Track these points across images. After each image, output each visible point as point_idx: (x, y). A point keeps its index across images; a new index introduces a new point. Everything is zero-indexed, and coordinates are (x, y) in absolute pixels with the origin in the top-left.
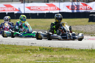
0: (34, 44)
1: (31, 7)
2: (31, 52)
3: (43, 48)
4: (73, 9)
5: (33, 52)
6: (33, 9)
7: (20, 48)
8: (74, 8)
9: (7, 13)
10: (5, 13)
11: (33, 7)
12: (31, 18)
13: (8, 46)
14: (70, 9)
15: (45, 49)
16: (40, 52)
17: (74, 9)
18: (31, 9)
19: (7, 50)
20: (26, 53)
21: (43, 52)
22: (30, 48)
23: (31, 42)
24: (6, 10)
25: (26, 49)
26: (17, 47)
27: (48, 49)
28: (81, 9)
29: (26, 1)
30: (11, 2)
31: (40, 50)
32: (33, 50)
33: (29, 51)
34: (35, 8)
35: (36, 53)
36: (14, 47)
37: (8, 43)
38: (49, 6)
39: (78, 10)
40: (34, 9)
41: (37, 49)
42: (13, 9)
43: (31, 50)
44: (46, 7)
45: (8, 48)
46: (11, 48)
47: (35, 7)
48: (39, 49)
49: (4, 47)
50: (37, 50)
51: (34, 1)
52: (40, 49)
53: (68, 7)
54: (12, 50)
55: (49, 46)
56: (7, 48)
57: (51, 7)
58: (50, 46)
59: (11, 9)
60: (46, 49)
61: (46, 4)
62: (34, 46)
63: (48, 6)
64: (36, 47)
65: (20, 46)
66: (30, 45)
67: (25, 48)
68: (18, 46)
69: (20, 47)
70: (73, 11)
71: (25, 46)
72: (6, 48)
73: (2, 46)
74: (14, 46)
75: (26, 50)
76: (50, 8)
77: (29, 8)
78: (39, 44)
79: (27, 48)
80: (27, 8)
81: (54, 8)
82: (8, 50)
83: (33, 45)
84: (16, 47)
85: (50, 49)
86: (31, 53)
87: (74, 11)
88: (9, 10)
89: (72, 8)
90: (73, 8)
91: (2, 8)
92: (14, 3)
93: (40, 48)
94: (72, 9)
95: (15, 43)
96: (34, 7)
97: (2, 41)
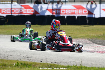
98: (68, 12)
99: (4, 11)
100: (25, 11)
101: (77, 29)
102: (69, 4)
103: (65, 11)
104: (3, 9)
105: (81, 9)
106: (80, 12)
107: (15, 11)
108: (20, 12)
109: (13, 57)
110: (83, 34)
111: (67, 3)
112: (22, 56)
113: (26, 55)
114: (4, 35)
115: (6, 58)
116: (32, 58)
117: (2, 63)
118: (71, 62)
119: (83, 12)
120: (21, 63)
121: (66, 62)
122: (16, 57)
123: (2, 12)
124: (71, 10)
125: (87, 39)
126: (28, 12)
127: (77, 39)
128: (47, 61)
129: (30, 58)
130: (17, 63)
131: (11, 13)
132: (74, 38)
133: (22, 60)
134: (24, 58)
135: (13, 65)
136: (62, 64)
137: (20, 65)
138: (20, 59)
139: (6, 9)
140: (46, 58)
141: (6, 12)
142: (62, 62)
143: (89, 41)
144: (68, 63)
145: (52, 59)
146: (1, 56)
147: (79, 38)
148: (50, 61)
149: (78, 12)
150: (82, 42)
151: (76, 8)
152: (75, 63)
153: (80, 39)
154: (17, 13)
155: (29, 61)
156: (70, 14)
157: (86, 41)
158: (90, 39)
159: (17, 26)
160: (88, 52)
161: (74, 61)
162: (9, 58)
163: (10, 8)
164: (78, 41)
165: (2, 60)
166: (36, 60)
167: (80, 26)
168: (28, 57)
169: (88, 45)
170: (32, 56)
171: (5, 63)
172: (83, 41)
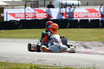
98: (82, 16)
99: (18, 15)
100: (39, 15)
101: (91, 32)
102: (82, 8)
103: (78, 14)
104: (16, 13)
105: (94, 12)
106: (93, 15)
107: (29, 15)
108: (33, 17)
109: (26, 60)
110: (96, 37)
111: (80, 7)
112: (36, 60)
113: (40, 59)
114: (18, 39)
115: (20, 62)
116: (45, 62)
117: (16, 67)
118: (85, 65)
119: (96, 15)
120: (35, 67)
121: (79, 65)
122: (30, 60)
123: (16, 17)
124: (84, 14)
125: (100, 42)
126: (42, 16)
127: (90, 42)
128: (60, 64)
129: (43, 62)
130: (31, 66)
131: (25, 18)
132: (88, 41)
133: (36, 63)
134: (37, 61)
135: (27, 68)
136: (75, 67)
137: (34, 68)
138: (34, 63)
139: (20, 14)
140: (59, 61)
141: (20, 16)
142: (76, 65)
143: (102, 43)
144: (81, 65)
145: (66, 63)
146: (15, 60)
147: (92, 41)
148: (63, 64)
149: (91, 15)
150: (96, 45)
151: (89, 11)
152: (88, 65)
153: (94, 42)
154: (31, 18)
155: (42, 64)
156: (83, 17)
157: (99, 44)
158: (103, 42)
159: (31, 30)
160: (101, 54)
161: (87, 64)
162: (23, 62)
163: (24, 12)
164: (92, 44)
165: (16, 64)
166: (50, 63)
167: (93, 29)
168: (41, 61)
169: (101, 47)
170: (45, 60)
171: (19, 67)
172: (96, 43)
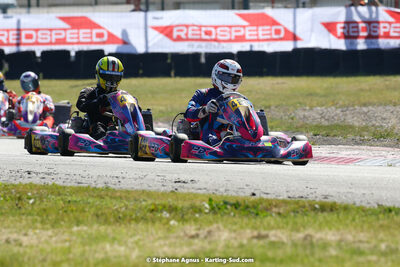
0: (185, 185)
1: (175, 29)
2: (173, 218)
3: (226, 203)
4: (352, 34)
5: (183, 219)
6: (183, 35)
7: (128, 199)
8: (358, 32)
9: (73, 54)
10: (67, 53)
11: (185, 29)
12: (176, 75)
13: (78, 190)
14: (339, 38)
15: (231, 205)
16: (211, 217)
17: (355, 34)
18: (175, 34)
19: (72, 211)
20: (153, 222)
21: (225, 218)
22: (171, 201)
23: (175, 177)
24: (68, 40)
25: (152, 207)
26: (115, 198)
27: (247, 207)
28: (387, 35)
29: (154, 3)
30: (90, 5)
31: (212, 209)
32: (182, 209)
33: (166, 215)
34: (190, 32)
35: (196, 220)
36: (102, 197)
37: (79, 179)
38: (252, 25)
39: (374, 41)
40: (187, 34)
41: (198, 204)
42: (100, 35)
43: (172, 209)
44: (237, 29)
45: (75, 201)
46: (91, 200)
47: (190, 29)
48: (207, 206)
49: (59, 194)
50: (200, 211)
51: (189, 3)
52: (210, 205)
53: (330, 27)
54: (93, 210)
55: (248, 193)
56: (74, 198)
57: (257, 26)
58: (253, 191)
59: (89, 36)
60: (236, 206)
61: (240, 15)
62: (185, 191)
63: (245, 23)
64: (196, 196)
65: (127, 191)
66: (170, 187)
67: (150, 202)
68: (118, 194)
69: (127, 195)
70: (352, 44)
71: (148, 194)
72: (69, 199)
73: (52, 193)
74: (103, 193)
75: (152, 211)
76: (255, 33)
77: (167, 31)
78: (206, 183)
79: (157, 203)
80: (156, 33)
81: (273, 32)
82: (76, 211)
83: (183, 190)
84: (111, 197)
85: (255, 207)
86: (172, 222)
87: (356, 45)
88: (82, 40)
89: (348, 32)
90: (351, 30)
91: (54, 32)
92: (104, 11)
93: (210, 200)
94: (349, 36)
95: (107, 180)
96: (187, 26)
97: (51, 171)
98: (225, 36)
156: (231, 41)
